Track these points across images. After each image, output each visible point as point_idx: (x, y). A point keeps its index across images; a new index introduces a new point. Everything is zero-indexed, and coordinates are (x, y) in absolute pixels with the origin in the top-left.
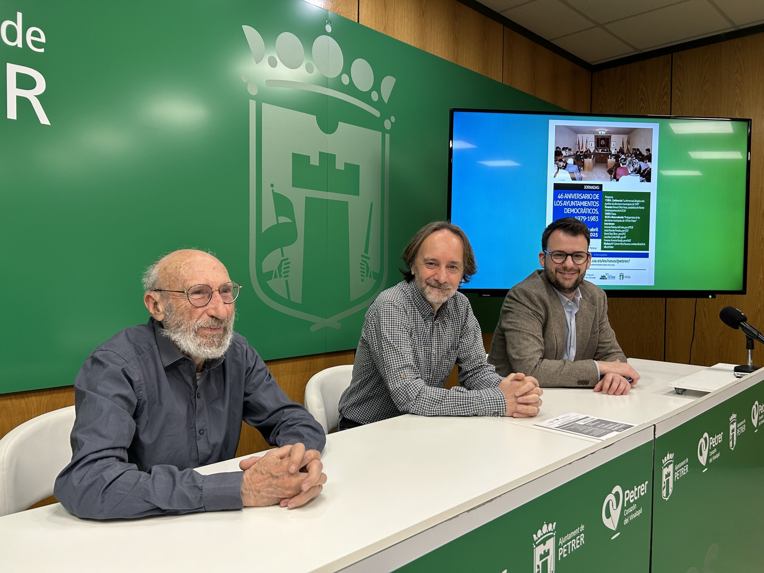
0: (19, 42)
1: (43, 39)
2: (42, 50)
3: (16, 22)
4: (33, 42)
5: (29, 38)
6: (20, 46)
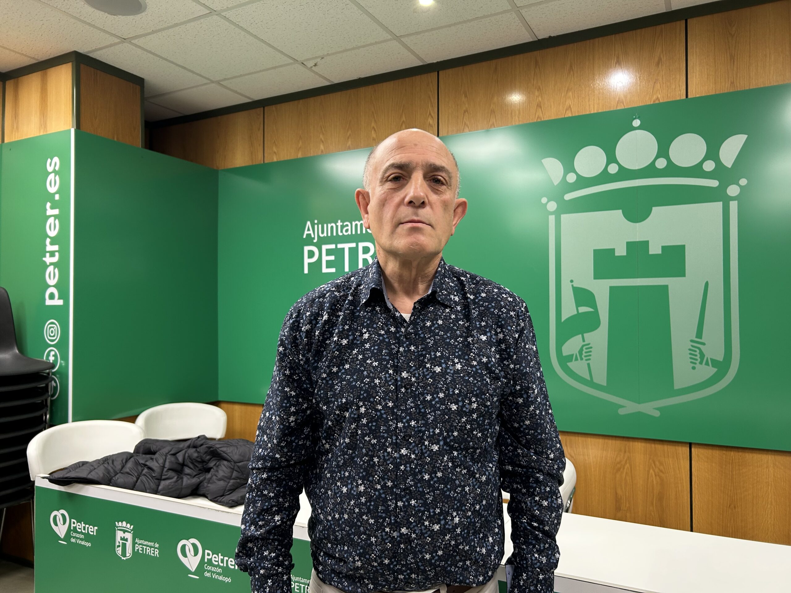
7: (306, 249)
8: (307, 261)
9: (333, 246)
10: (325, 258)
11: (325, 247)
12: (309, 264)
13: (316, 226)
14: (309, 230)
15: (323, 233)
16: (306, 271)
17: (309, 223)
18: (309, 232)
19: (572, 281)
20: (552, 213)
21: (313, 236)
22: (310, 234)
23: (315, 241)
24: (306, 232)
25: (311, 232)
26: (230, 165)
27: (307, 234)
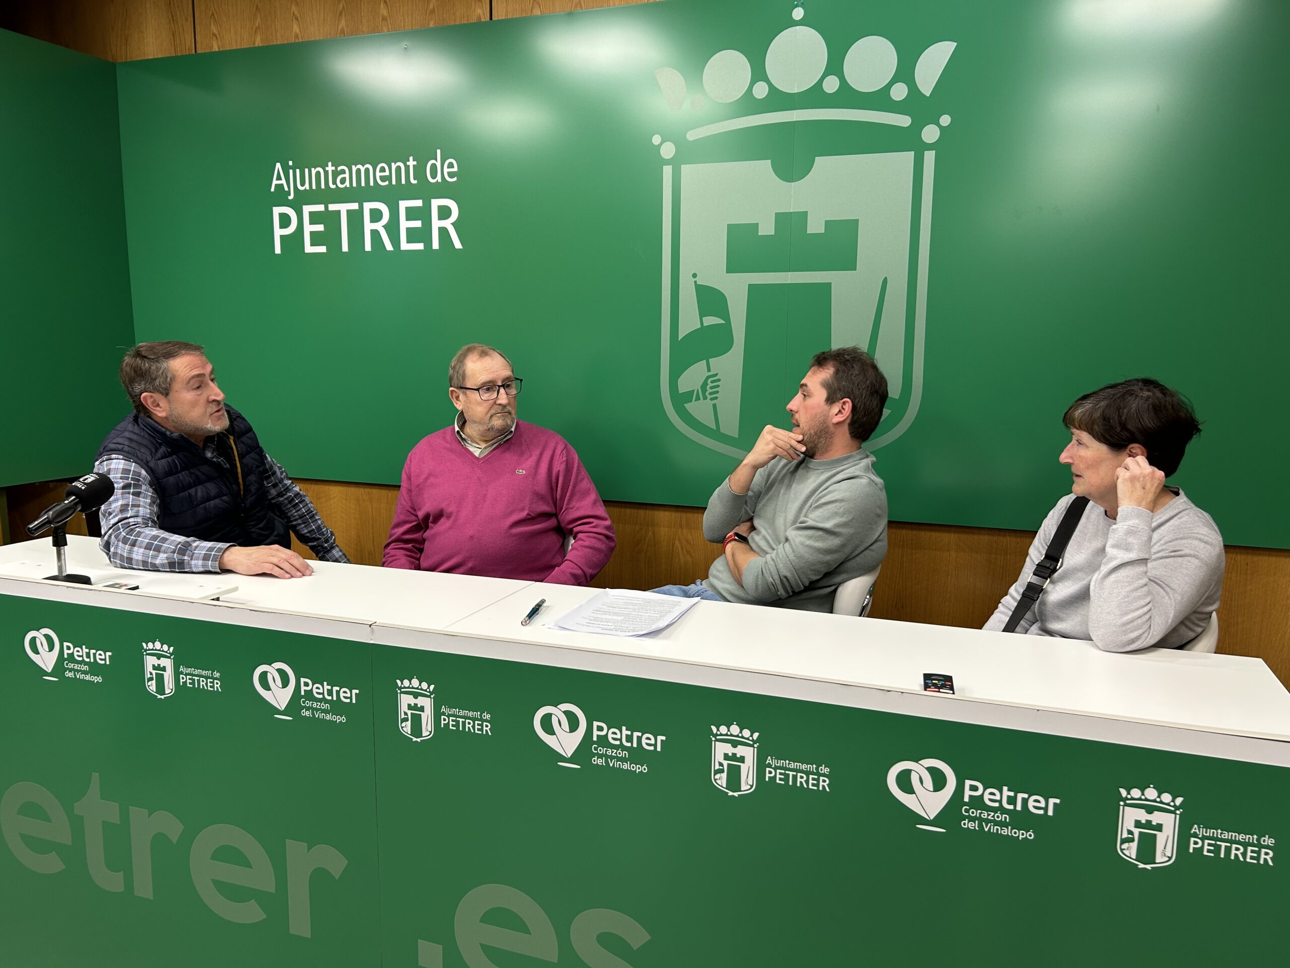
0: (439, 178)
1: (455, 169)
2: (455, 179)
3: (437, 161)
4: (449, 173)
5: (446, 170)
6: (440, 181)
7: (277, 211)
8: (278, 232)
9: (320, 208)
10: (308, 228)
11: (307, 209)
12: (282, 237)
13: (291, 171)
14: (279, 178)
15: (303, 184)
16: (278, 250)
17: (278, 165)
18: (279, 182)
19: (695, 276)
20: (667, 162)
21: (286, 189)
22: (282, 185)
23: (291, 197)
24: (275, 182)
25: (283, 182)
26: (137, 56)
27: (276, 185)
